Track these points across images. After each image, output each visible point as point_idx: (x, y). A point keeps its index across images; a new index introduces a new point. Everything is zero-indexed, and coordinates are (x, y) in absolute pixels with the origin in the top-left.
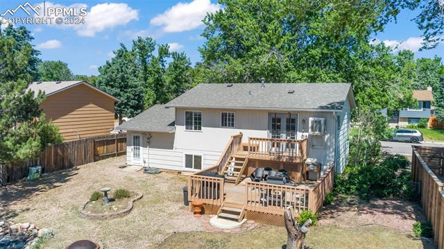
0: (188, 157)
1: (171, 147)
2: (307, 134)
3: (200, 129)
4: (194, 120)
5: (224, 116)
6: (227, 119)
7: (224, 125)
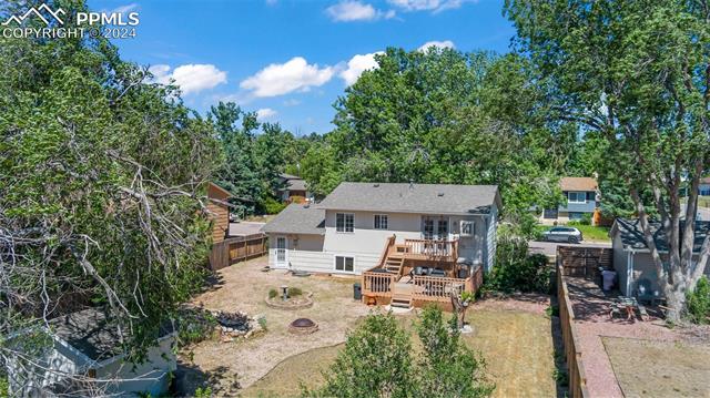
0: (339, 259)
1: (320, 249)
2: (457, 236)
3: (352, 231)
4: (345, 221)
5: (377, 218)
6: (380, 221)
7: (377, 227)
